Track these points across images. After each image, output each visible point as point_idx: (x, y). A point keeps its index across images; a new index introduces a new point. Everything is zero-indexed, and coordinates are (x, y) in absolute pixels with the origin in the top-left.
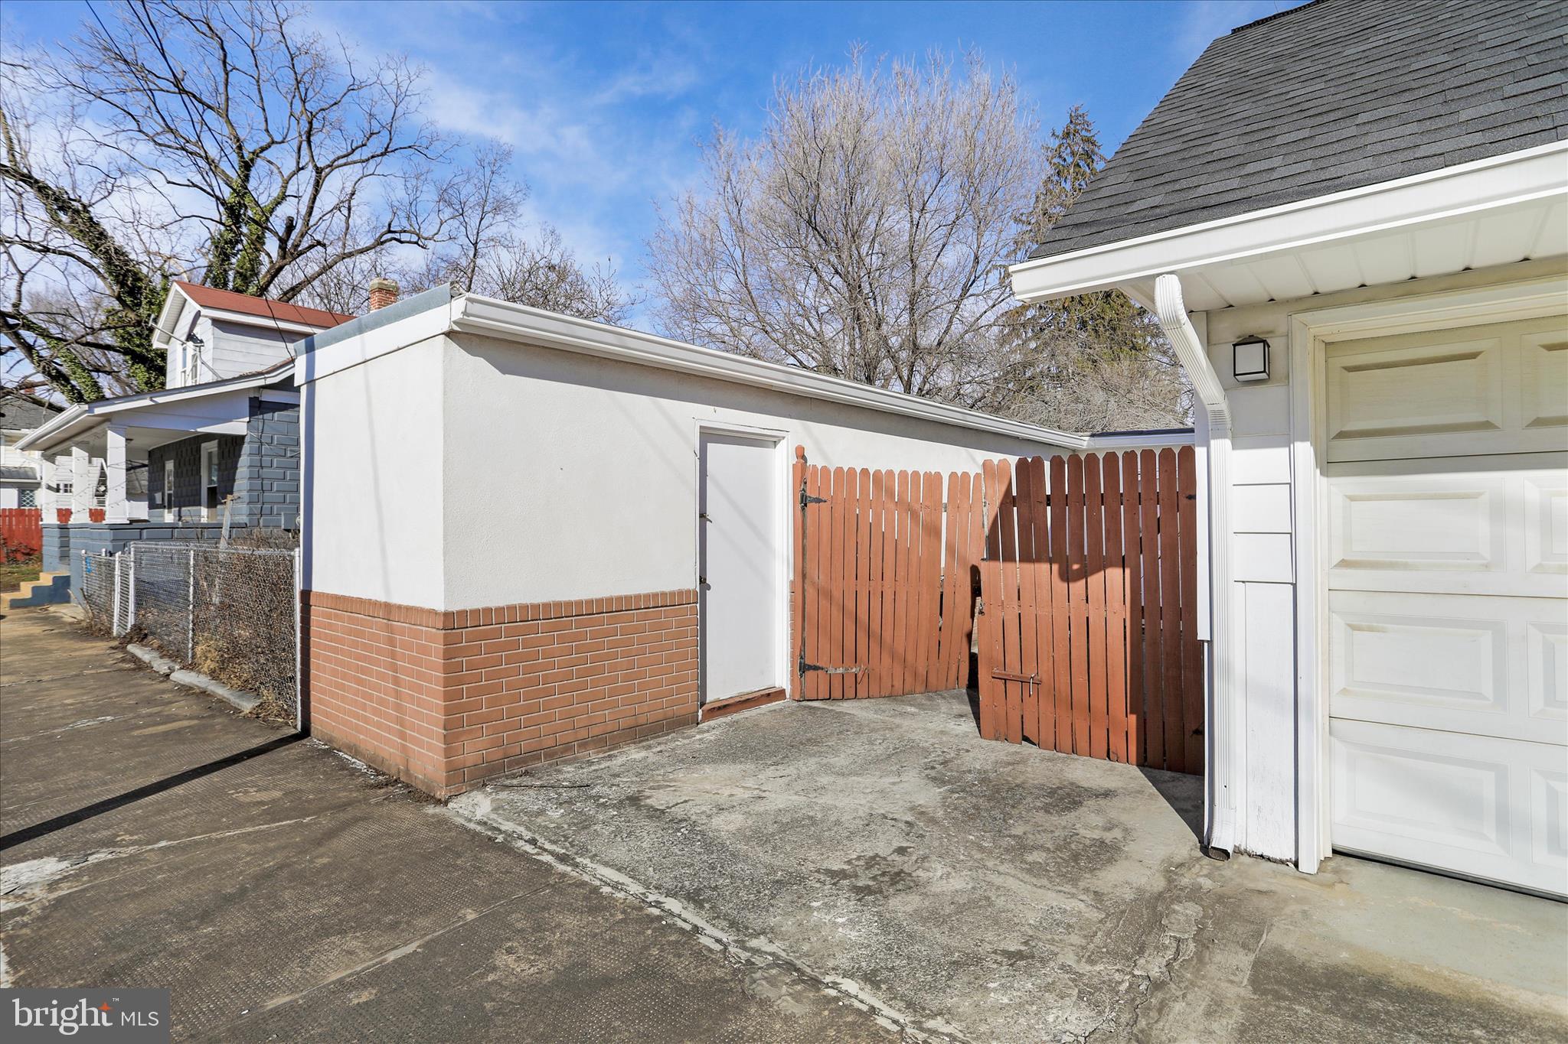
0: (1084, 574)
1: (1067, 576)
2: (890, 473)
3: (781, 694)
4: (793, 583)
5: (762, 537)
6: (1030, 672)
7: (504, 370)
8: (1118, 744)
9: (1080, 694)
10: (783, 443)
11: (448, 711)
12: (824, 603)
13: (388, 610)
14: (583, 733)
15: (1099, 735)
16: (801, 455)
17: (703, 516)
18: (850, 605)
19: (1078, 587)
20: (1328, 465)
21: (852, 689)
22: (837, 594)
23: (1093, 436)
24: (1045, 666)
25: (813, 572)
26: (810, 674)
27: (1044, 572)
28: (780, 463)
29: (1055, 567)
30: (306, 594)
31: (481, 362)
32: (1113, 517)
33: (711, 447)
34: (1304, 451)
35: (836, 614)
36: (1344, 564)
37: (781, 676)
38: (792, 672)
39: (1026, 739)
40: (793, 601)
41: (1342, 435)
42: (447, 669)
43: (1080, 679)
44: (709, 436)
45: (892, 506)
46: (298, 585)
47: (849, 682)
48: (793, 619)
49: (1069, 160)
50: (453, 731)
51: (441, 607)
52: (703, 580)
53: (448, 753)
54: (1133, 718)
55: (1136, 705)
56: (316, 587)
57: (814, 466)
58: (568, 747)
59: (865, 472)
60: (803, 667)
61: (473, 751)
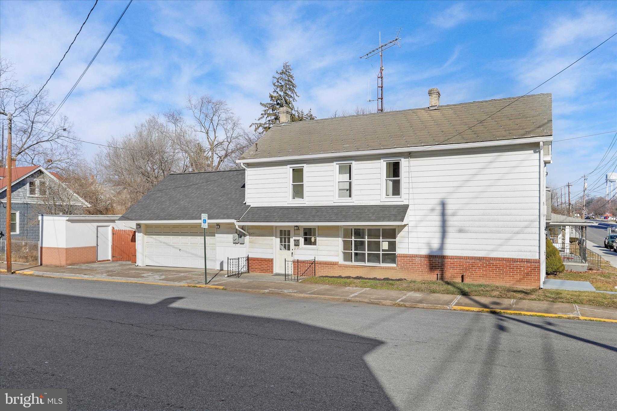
2: (126, 230)
3: (110, 260)
4: (112, 245)
5: (107, 239)
7: (72, 223)
10: (110, 226)
11: (66, 258)
12: (116, 248)
13: (58, 248)
14: (80, 262)
16: (113, 228)
17: (97, 237)
18: (120, 248)
22: (118, 246)
25: (114, 243)
28: (110, 229)
30: (41, 248)
31: (69, 222)
33: (99, 228)
35: (118, 249)
37: (110, 258)
40: (112, 248)
41: (147, 232)
42: (66, 254)
44: (98, 227)
45: (126, 235)
46: (39, 246)
47: (120, 259)
48: (112, 250)
50: (67, 260)
51: (65, 247)
52: (97, 245)
53: (66, 262)
56: (44, 246)
57: (116, 230)
58: (79, 263)
59: (122, 230)
60: (113, 257)
61: (69, 262)
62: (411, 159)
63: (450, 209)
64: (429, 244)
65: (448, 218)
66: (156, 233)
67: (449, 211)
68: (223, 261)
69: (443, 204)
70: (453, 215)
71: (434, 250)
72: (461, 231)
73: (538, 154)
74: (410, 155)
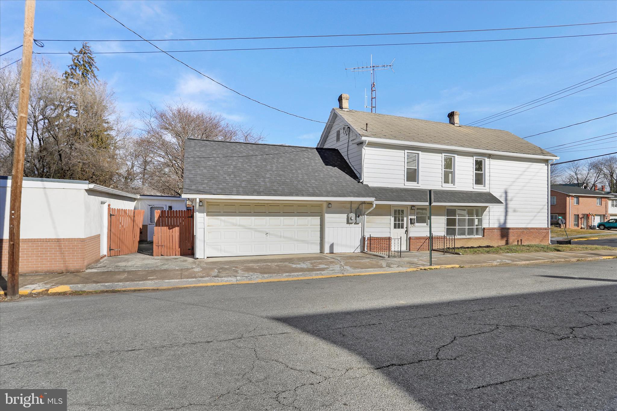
0: (172, 228)
1: (169, 229)
2: (127, 210)
3: (105, 256)
6: (163, 244)
8: (177, 253)
9: (171, 247)
10: (106, 203)
12: (114, 236)
15: (174, 252)
16: (109, 205)
18: (119, 236)
19: (171, 230)
20: (207, 215)
21: (119, 254)
22: (116, 234)
23: (140, 195)
24: (166, 243)
25: (112, 230)
26: (111, 251)
27: (165, 228)
28: (105, 207)
29: (168, 227)
32: (177, 220)
34: (205, 214)
35: (116, 238)
36: (208, 226)
37: (105, 252)
38: (107, 251)
39: (162, 255)
40: (108, 236)
41: (208, 212)
43: (171, 244)
45: (126, 216)
47: (118, 252)
48: (108, 242)
49: (82, 63)
54: (179, 249)
55: (180, 247)
57: (112, 208)
59: (122, 209)
60: (110, 249)
62: (491, 160)
63: (510, 196)
64: (499, 220)
65: (509, 202)
66: (225, 214)
67: (509, 198)
68: (333, 244)
69: (506, 193)
70: (511, 200)
71: (502, 224)
72: (515, 211)
73: (547, 166)
74: (490, 156)
